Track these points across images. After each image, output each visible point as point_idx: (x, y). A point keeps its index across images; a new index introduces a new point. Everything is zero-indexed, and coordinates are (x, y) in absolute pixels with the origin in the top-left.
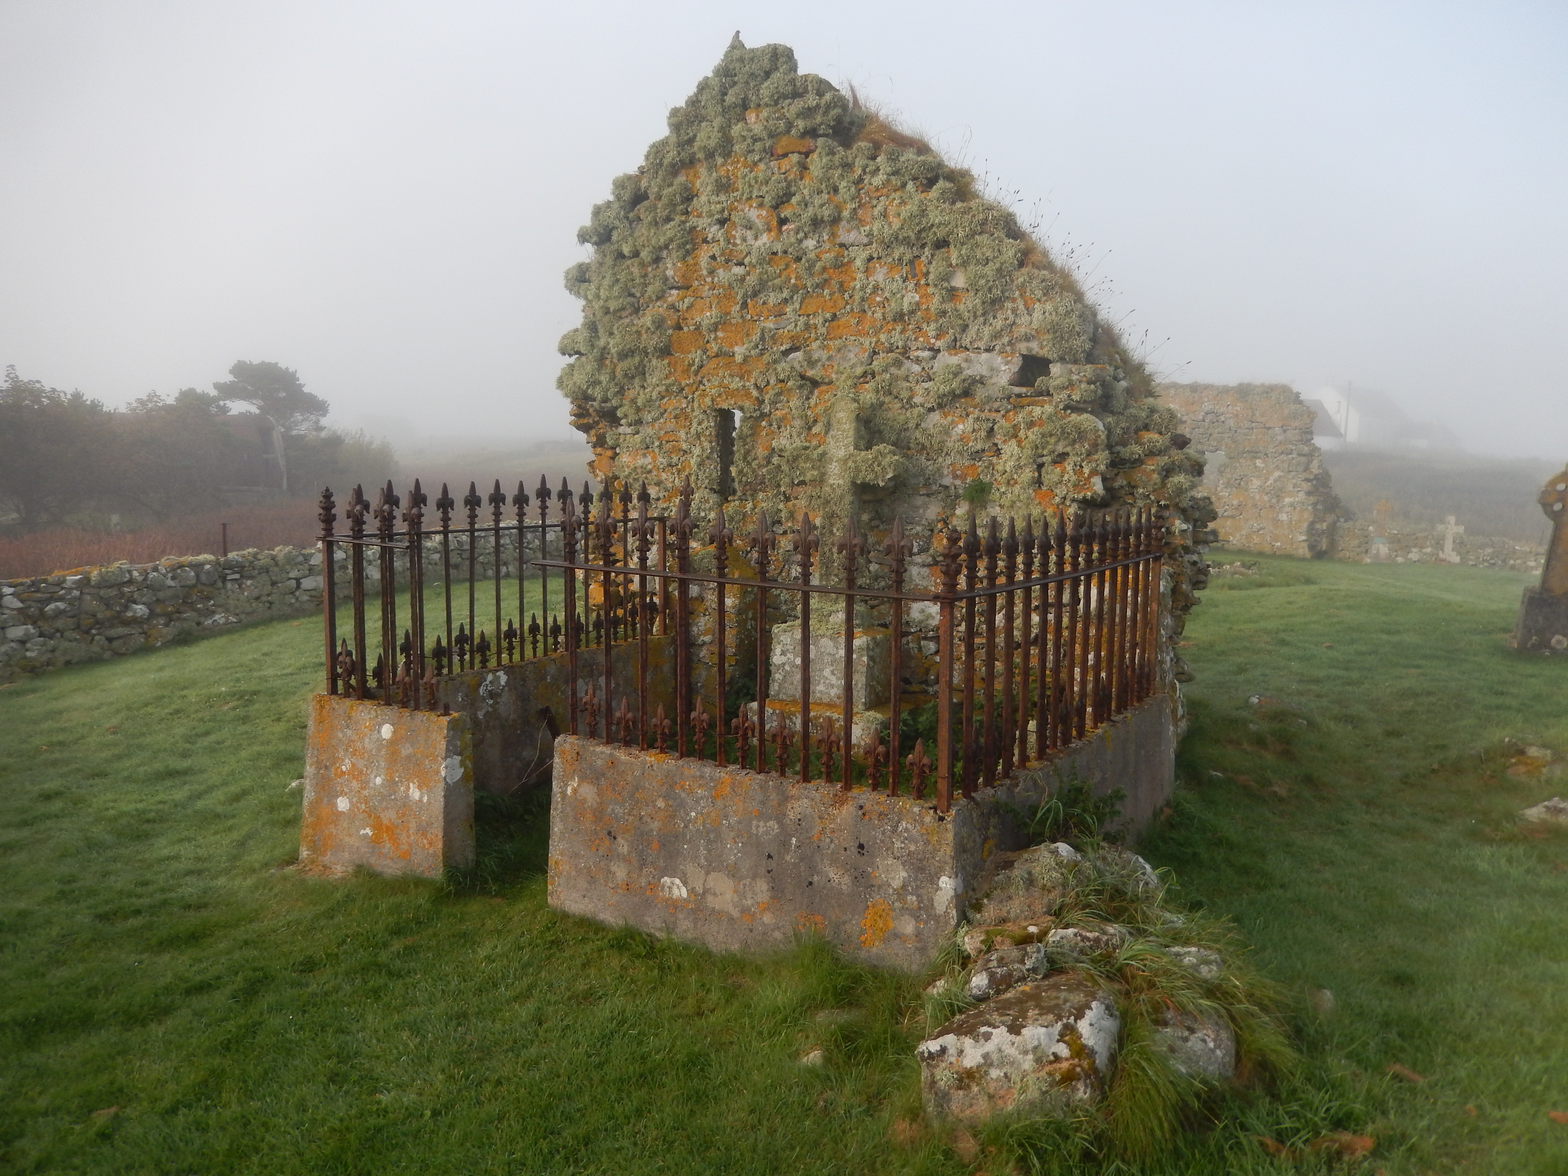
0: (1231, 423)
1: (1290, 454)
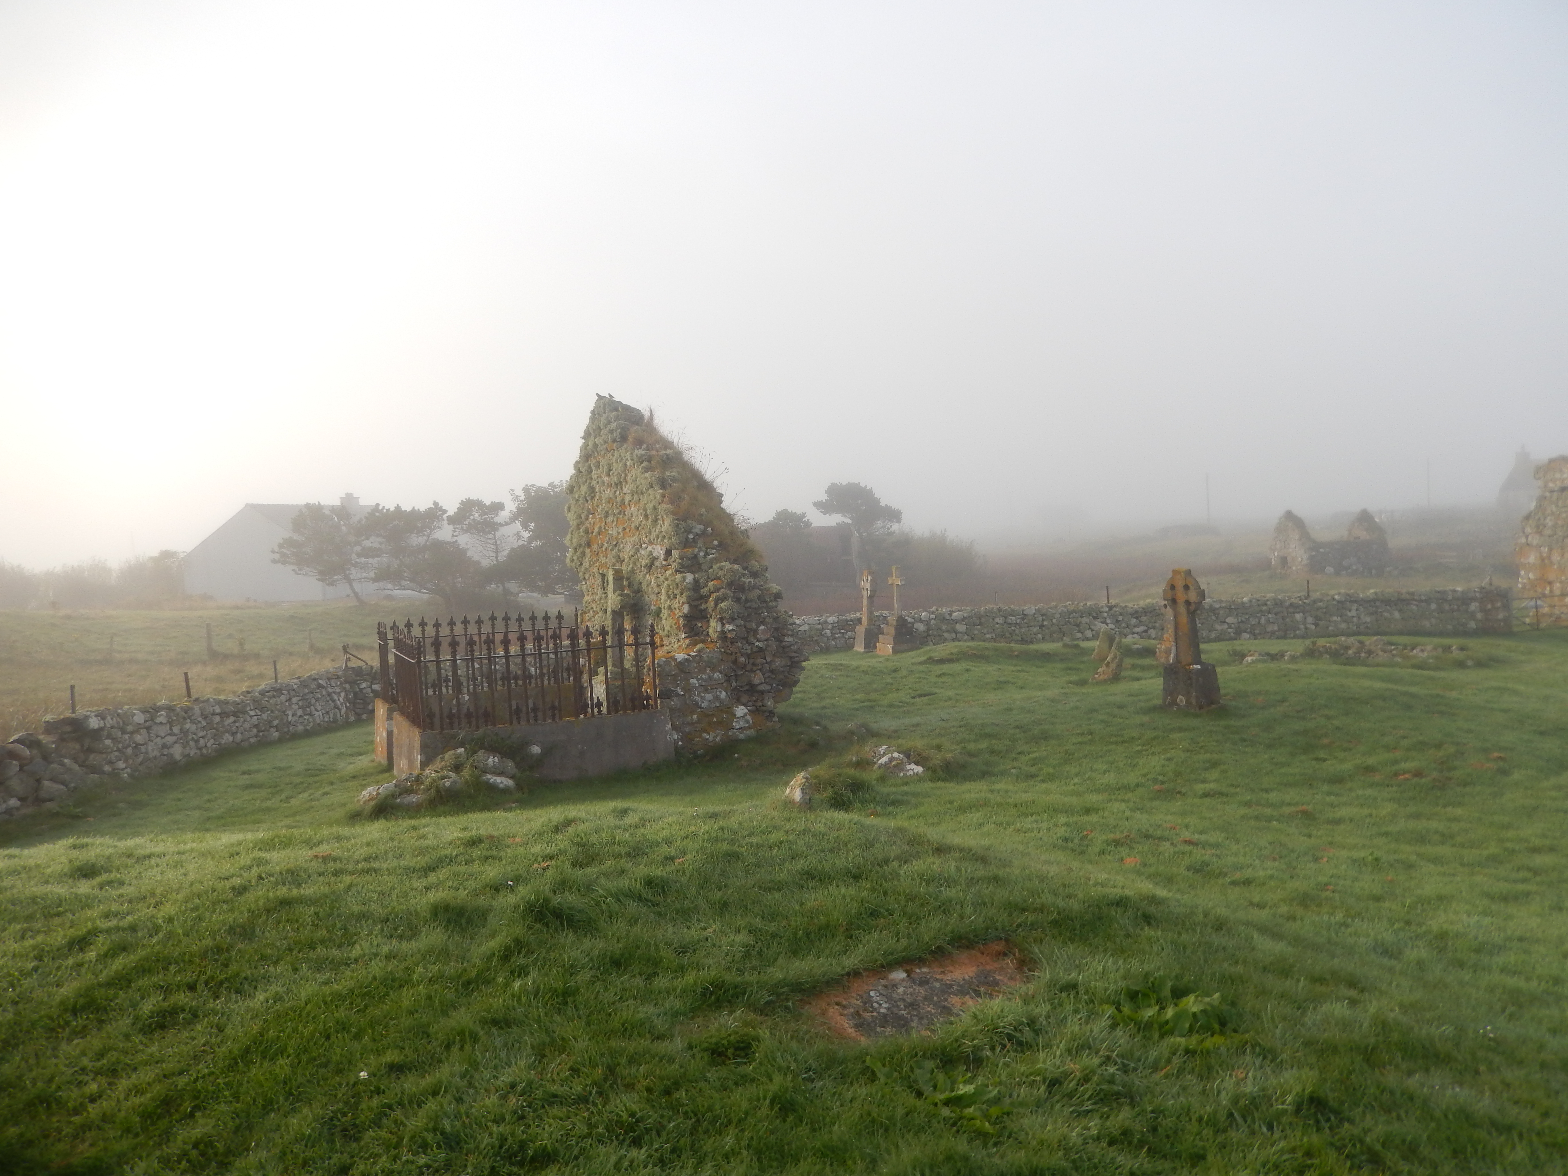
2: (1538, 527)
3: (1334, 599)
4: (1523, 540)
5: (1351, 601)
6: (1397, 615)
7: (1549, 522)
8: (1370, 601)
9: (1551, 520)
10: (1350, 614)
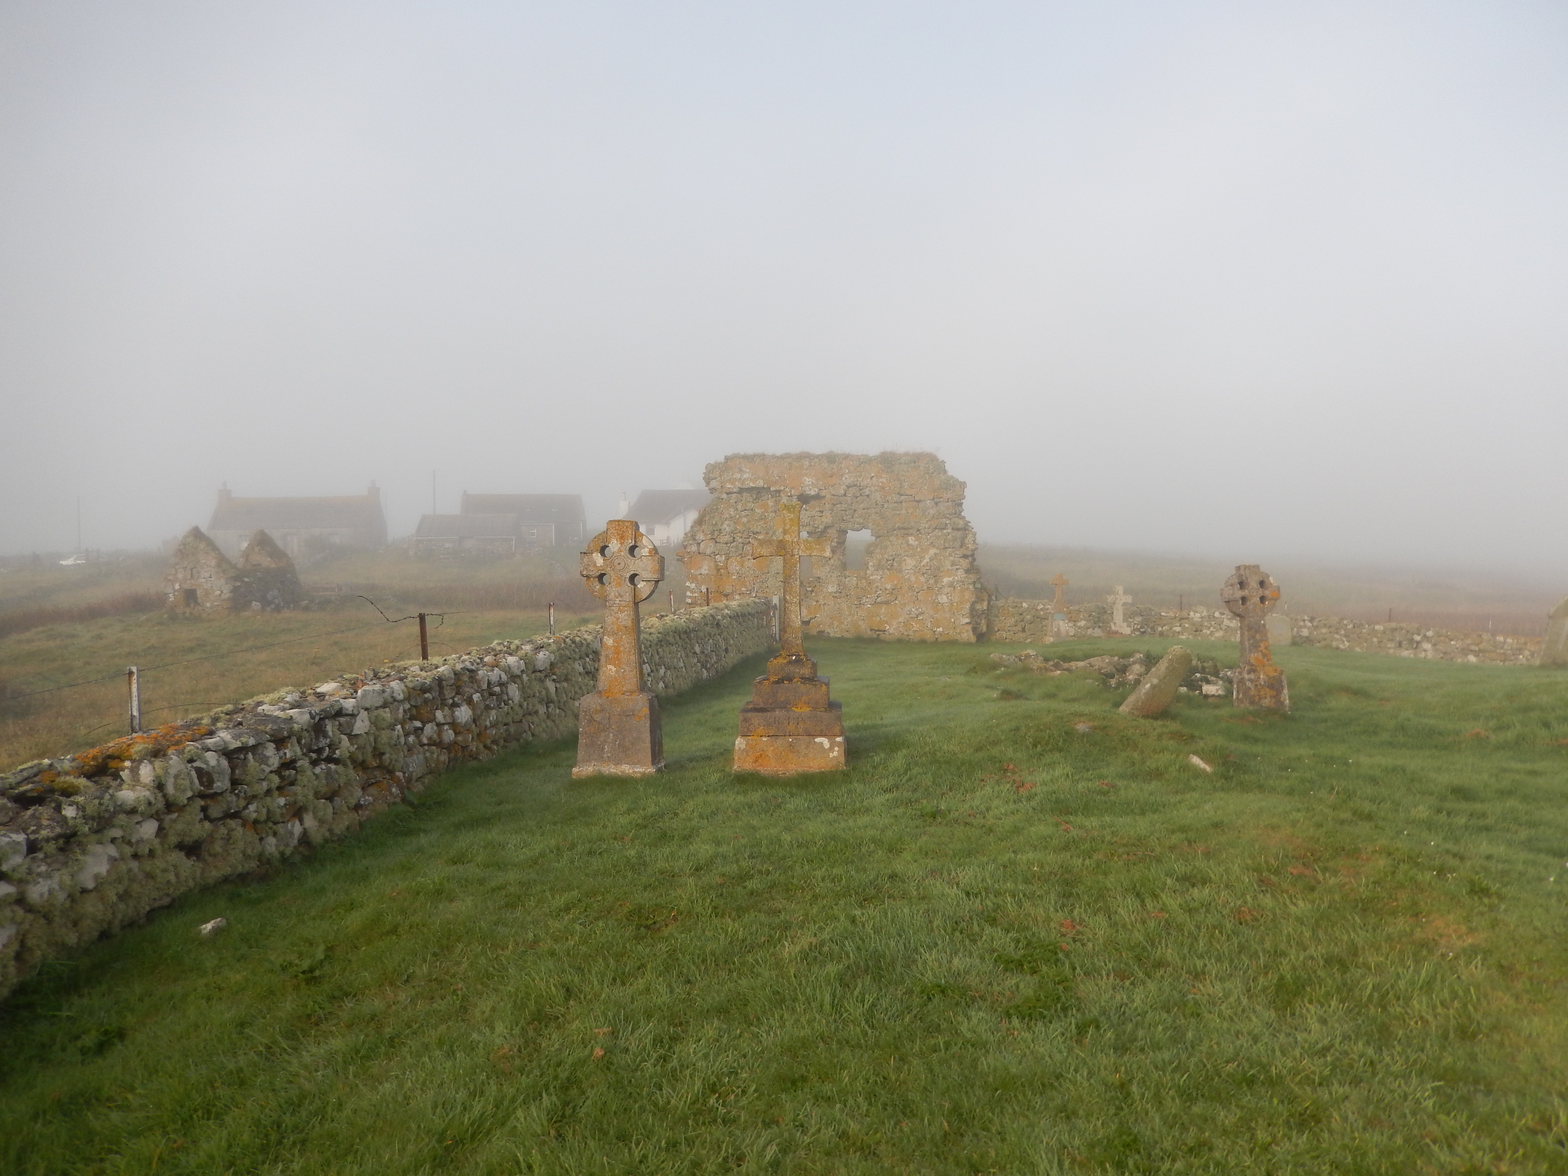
0: (877, 496)
1: (944, 529)
2: (712, 533)
4: (694, 548)
7: (726, 527)
9: (729, 525)
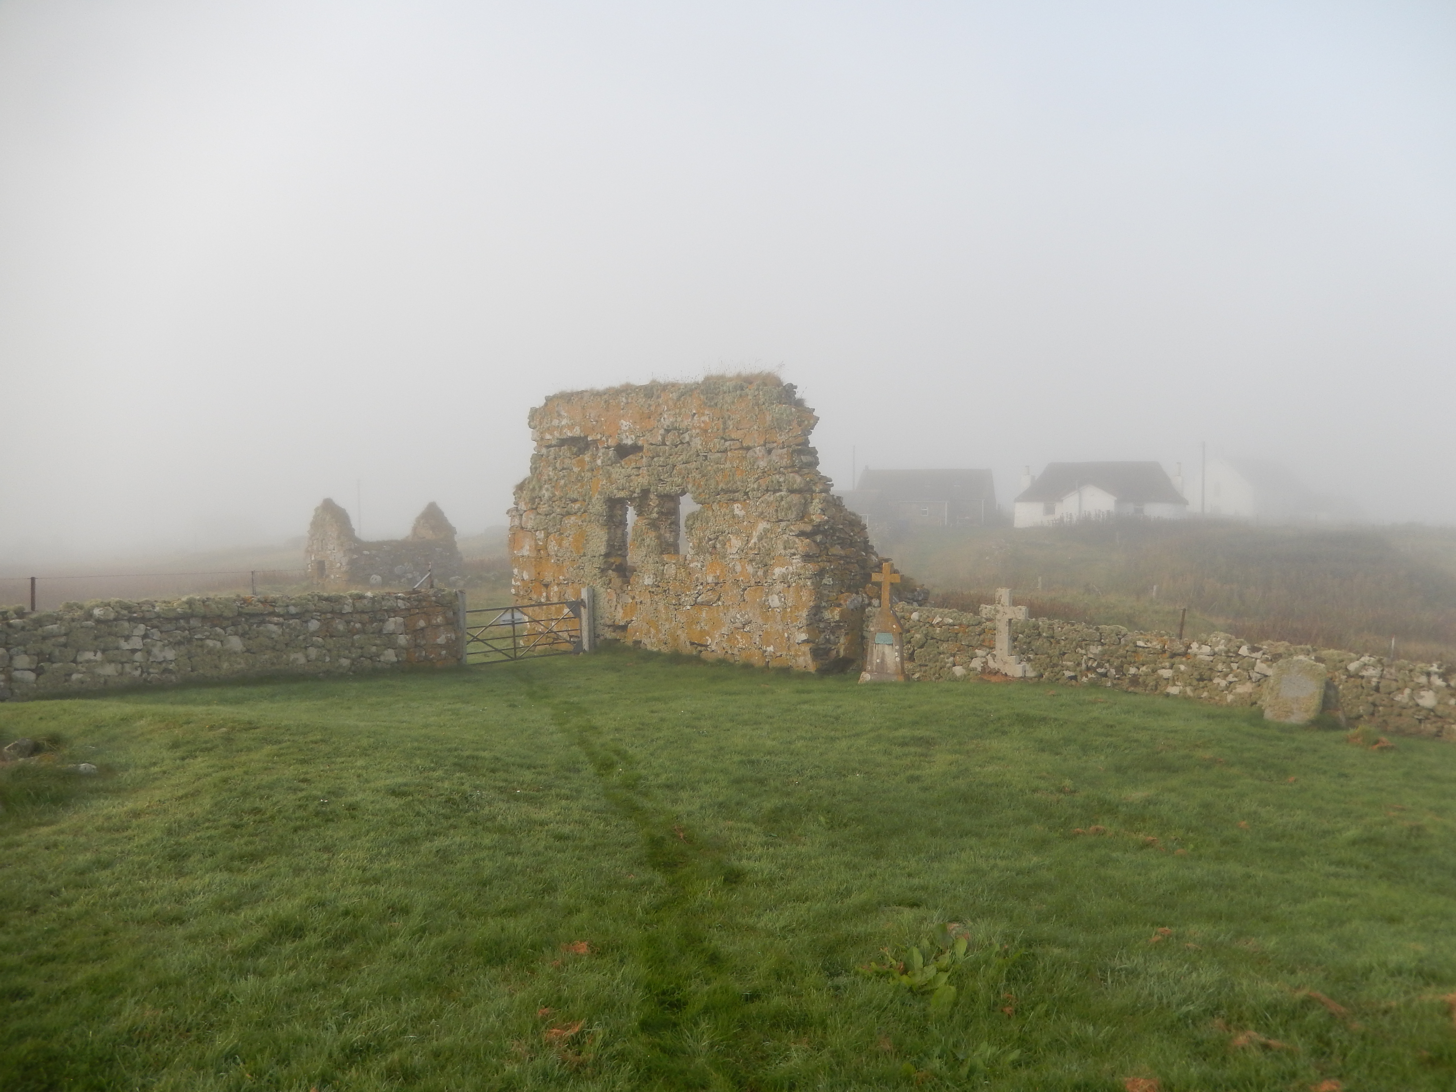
0: (697, 443)
1: (780, 490)
3: (89, 616)
5: (130, 620)
6: (236, 643)
7: (546, 493)
8: (177, 619)
10: (125, 645)
